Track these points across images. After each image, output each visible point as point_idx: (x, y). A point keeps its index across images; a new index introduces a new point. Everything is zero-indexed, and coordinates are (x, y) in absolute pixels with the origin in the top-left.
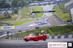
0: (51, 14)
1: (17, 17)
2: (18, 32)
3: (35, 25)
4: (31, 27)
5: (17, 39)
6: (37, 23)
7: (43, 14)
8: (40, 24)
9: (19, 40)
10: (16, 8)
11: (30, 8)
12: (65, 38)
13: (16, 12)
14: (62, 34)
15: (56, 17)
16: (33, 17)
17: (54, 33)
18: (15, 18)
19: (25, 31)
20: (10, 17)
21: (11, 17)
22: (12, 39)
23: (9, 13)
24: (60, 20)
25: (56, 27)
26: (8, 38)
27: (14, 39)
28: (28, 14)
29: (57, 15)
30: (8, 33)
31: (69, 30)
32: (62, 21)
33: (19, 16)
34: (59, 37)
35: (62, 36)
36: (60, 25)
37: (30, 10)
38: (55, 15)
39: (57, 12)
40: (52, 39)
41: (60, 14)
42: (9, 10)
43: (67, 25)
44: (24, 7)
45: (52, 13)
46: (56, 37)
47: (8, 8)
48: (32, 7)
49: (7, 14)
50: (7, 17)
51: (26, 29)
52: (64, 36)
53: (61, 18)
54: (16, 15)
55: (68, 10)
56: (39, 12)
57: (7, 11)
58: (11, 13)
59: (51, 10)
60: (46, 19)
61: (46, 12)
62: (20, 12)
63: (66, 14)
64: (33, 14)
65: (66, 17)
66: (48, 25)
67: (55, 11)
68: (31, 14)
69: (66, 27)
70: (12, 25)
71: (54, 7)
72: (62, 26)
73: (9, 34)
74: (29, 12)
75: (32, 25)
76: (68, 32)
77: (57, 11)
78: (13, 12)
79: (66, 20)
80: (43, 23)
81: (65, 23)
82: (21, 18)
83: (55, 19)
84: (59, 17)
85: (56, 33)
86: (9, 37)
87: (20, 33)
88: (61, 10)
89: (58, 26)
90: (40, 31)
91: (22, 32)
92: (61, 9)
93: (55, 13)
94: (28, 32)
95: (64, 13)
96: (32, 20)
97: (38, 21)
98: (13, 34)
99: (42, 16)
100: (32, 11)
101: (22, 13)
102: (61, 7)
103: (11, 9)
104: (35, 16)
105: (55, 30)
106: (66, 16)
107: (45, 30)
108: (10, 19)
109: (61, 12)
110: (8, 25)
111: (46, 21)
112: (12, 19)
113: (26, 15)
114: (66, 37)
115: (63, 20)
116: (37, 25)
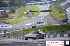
0: (47, 13)
1: (14, 16)
2: (15, 31)
3: (31, 24)
4: (28, 26)
5: (14, 37)
6: (34, 22)
7: (39, 14)
8: (36, 23)
9: (15, 38)
10: (13, 8)
11: (27, 8)
12: (60, 37)
13: (13, 11)
14: (58, 33)
15: (52, 16)
16: (30, 16)
17: (50, 32)
18: (12, 17)
19: (22, 30)
20: (7, 16)
21: (9, 16)
22: (9, 37)
23: (6, 12)
24: (56, 19)
25: (52, 26)
26: (5, 37)
27: (11, 38)
28: (25, 13)
29: (53, 14)
30: (5, 31)
31: (64, 29)
32: (57, 20)
33: (16, 15)
34: (55, 36)
35: (57, 35)
36: (55, 25)
37: (27, 10)
38: (51, 14)
39: (53, 12)
40: (48, 37)
41: (56, 13)
42: (6, 9)
43: (63, 24)
44: (21, 7)
45: (49, 12)
46: (52, 36)
47: (6, 7)
48: (29, 6)
49: (4, 13)
50: (5, 15)
51: (23, 28)
52: (60, 35)
53: (57, 17)
54: (13, 14)
55: (64, 10)
56: (35, 11)
57: (4, 10)
58: (8, 12)
59: (47, 9)
60: (42, 19)
61: (42, 11)
62: (17, 11)
63: (62, 14)
64: (30, 13)
65: (62, 17)
66: (44, 24)
67: (51, 11)
68: (28, 13)
69: (61, 26)
70: (9, 24)
71: (50, 7)
72: (58, 25)
73: (6, 33)
74: (26, 11)
75: (29, 24)
76: (64, 31)
77: (53, 10)
78: (11, 11)
79: (62, 19)
80: (39, 22)
81: (61, 22)
82: (18, 17)
83: (51, 19)
84: (55, 16)
85: (51, 32)
86: (6, 35)
87: (17, 32)
88: (57, 10)
89: (54, 25)
90: (37, 30)
91: (19, 30)
92: (57, 8)
93: (52, 13)
94: (25, 30)
95: (60, 12)
96: (28, 19)
97: (34, 20)
98: (10, 32)
99: (38, 15)
100: (28, 11)
101: (19, 12)
102: (57, 7)
103: (8, 8)
104: (32, 15)
105: (51, 29)
106: (62, 15)
107: (42, 29)
108: (7, 18)
109: (57, 11)
110: (5, 24)
111: (42, 20)
112: (9, 18)
113: (23, 15)
114: (62, 36)
115: (59, 20)
116: (33, 24)
